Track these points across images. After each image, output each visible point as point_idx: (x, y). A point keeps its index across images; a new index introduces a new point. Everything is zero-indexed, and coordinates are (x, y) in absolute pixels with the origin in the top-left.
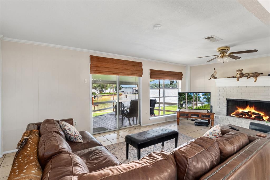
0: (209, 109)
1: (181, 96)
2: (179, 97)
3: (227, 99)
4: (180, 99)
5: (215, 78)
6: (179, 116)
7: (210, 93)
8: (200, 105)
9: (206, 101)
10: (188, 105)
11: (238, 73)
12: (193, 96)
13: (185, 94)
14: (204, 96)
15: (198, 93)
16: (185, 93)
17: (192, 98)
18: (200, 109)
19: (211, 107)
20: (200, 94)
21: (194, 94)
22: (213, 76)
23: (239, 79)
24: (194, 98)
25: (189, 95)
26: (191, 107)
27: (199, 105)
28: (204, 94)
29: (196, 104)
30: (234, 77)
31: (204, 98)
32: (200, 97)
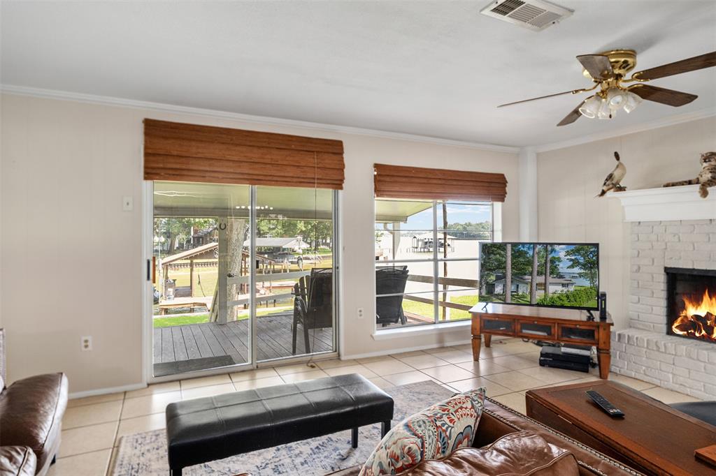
0: (593, 304)
1: (492, 256)
2: (484, 260)
3: (666, 269)
4: (485, 268)
5: (621, 189)
6: (478, 328)
7: (597, 245)
8: (559, 289)
9: (580, 275)
10: (513, 288)
11: (705, 164)
12: (533, 257)
13: (504, 250)
14: (573, 258)
15: (552, 244)
16: (505, 244)
17: (530, 263)
18: (559, 303)
19: (602, 297)
20: (557, 248)
21: (537, 250)
22: (613, 184)
23: (709, 189)
24: (536, 264)
25: (519, 251)
26: (523, 296)
27: (555, 289)
28: (573, 247)
29: (544, 286)
30: (690, 183)
31: (575, 263)
32: (559, 259)
